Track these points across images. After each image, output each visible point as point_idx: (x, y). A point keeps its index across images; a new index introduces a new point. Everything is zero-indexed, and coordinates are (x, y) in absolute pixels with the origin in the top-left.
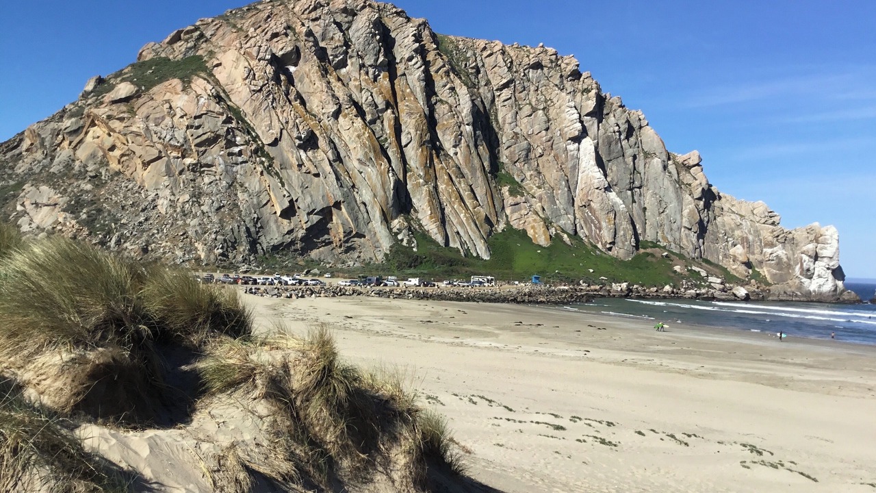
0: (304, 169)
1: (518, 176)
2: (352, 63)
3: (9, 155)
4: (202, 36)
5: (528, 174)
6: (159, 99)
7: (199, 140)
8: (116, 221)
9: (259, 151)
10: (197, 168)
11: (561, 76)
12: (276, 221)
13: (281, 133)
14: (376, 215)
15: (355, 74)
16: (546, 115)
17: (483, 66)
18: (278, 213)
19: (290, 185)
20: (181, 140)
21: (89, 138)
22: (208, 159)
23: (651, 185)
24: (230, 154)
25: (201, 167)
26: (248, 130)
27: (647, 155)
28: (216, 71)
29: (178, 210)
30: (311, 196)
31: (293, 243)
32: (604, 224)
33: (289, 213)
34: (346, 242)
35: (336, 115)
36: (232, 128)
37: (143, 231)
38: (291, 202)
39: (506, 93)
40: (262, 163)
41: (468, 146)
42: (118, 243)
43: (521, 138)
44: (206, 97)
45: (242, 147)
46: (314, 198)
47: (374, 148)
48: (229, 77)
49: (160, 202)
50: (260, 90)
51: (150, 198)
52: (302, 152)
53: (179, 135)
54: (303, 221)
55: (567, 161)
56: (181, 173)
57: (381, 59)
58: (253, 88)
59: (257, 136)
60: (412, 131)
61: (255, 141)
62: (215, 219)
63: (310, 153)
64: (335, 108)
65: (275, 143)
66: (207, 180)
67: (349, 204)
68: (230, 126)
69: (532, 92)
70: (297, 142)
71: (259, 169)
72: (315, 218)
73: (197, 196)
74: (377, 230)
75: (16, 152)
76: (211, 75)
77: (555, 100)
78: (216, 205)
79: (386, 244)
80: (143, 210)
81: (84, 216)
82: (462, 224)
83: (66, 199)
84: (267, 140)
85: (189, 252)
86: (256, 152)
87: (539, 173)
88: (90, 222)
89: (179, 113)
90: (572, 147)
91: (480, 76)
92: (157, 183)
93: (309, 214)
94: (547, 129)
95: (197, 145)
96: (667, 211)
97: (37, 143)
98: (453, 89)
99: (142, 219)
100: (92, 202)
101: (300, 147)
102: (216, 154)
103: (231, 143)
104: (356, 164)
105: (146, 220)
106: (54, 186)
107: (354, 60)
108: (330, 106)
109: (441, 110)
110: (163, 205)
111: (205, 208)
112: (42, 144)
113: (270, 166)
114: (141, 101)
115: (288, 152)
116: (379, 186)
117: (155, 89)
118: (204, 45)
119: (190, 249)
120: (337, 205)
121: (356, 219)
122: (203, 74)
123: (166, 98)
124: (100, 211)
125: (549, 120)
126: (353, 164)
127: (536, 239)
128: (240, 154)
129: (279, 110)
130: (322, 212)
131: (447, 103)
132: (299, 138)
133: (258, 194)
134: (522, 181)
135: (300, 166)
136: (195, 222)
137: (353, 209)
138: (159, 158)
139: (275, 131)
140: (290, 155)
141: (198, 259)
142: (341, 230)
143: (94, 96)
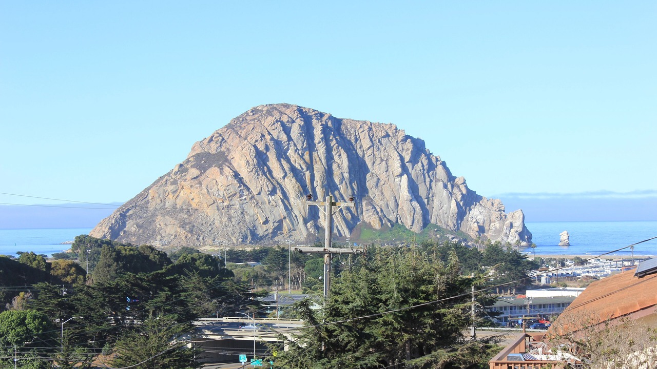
0: (271, 204)
1: (372, 195)
2: (291, 149)
3: (143, 201)
4: (223, 139)
5: (377, 194)
6: (211, 177)
7: (229, 195)
8: (201, 230)
9: (253, 197)
10: (229, 207)
11: (397, 142)
12: (261, 226)
13: (261, 189)
14: (301, 220)
15: (293, 155)
16: (387, 164)
17: (359, 137)
18: (262, 223)
19: (265, 211)
20: (222, 196)
21: (182, 194)
22: (233, 203)
23: (437, 195)
24: (241, 200)
25: (230, 206)
26: (248, 189)
27: (437, 181)
28: (232, 161)
29: (224, 224)
30: (274, 215)
31: (268, 235)
32: (408, 217)
33: (266, 222)
34: (289, 233)
35: (284, 177)
36: (242, 189)
37: (212, 234)
38: (266, 218)
39: (370, 152)
40: (254, 203)
41: (346, 184)
42: (203, 239)
43: (375, 176)
44: (230, 177)
45: (245, 197)
46: (276, 216)
47: (300, 192)
48: (238, 165)
49: (216, 221)
50: (252, 171)
51: (212, 220)
52: (270, 196)
53: (221, 193)
54: (271, 226)
55: (395, 187)
56: (223, 209)
57: (305, 145)
58: (249, 170)
59: (251, 191)
60: (319, 181)
61: (251, 194)
62: (238, 227)
63: (273, 197)
64: (283, 175)
65: (259, 193)
66: (233, 211)
67: (290, 217)
68: (241, 188)
69: (382, 151)
70: (268, 193)
71: (253, 205)
72: (276, 224)
73: (230, 219)
74: (301, 228)
75: (146, 199)
76: (231, 164)
77: (392, 155)
78: (237, 222)
79: (305, 234)
80: (210, 225)
81: (188, 229)
82: (338, 222)
83: (178, 222)
84: (255, 193)
85: (230, 241)
86: (252, 198)
87: (382, 193)
88: (191, 231)
89: (220, 185)
90: (398, 180)
91: (358, 142)
92: (214, 214)
93: (273, 223)
94: (387, 171)
95: (228, 197)
96: (443, 208)
97: (157, 195)
98: (340, 155)
99: (210, 229)
100: (190, 223)
101: (269, 194)
102: (236, 201)
103: (241, 196)
104: (292, 199)
105: (212, 229)
106: (171, 216)
107: (292, 147)
108: (281, 174)
109: (334, 166)
110: (217, 222)
111: (234, 223)
112: (159, 197)
113: (257, 204)
114: (203, 177)
115: (264, 197)
116: (302, 208)
117: (208, 172)
118: (224, 145)
119: (230, 239)
120: (285, 218)
121: (293, 224)
122: (227, 164)
123: (214, 177)
124: (194, 226)
125: (388, 167)
126: (292, 200)
127: (374, 226)
128: (245, 199)
129: (260, 179)
130: (279, 221)
131: (337, 162)
132: (269, 191)
133: (253, 216)
134: (374, 198)
135: (269, 203)
136: (231, 229)
137: (291, 220)
138: (214, 203)
139: (259, 189)
140: (265, 199)
141: (233, 243)
142: (287, 229)
143: (180, 174)
